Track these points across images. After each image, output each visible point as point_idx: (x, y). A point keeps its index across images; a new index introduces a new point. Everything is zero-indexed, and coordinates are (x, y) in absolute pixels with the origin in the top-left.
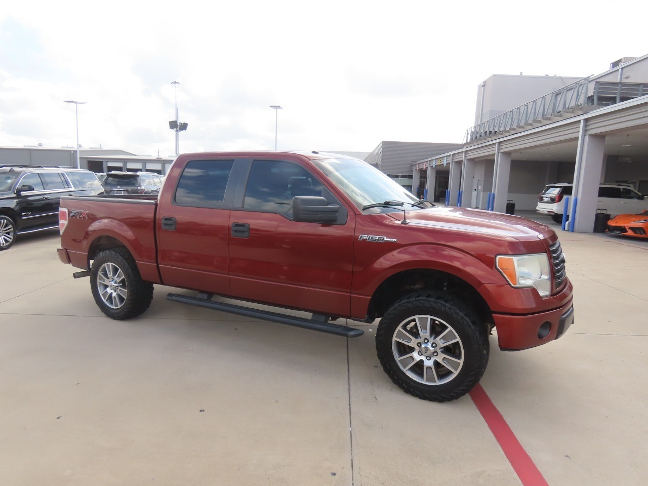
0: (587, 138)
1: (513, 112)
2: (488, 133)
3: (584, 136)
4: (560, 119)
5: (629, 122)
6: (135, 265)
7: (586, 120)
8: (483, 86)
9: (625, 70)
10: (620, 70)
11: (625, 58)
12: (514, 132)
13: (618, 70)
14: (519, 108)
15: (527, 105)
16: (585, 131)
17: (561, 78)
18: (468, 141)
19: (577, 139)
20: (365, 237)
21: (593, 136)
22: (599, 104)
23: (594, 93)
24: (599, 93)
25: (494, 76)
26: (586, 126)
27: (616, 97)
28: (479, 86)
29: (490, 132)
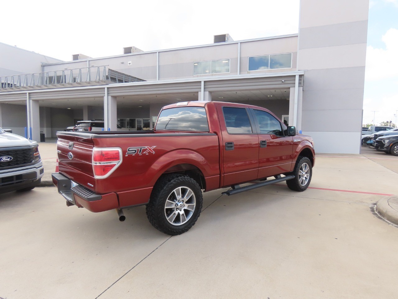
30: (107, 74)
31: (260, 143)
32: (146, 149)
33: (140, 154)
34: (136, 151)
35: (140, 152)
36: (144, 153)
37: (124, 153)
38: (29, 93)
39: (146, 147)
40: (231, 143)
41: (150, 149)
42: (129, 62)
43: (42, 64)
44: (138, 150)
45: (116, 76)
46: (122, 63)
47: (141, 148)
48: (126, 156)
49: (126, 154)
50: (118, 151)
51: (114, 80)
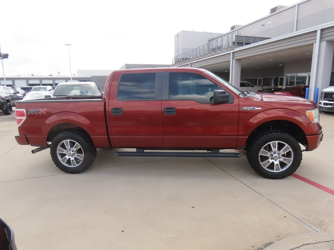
0: (234, 60)
1: (196, 49)
2: (184, 59)
3: (233, 60)
4: (221, 52)
5: (253, 53)
6: (91, 138)
7: (233, 53)
8: (177, 36)
9: (239, 30)
10: (237, 30)
11: (236, 25)
12: (198, 58)
13: (236, 30)
14: (199, 47)
15: (203, 46)
16: (233, 58)
17: (211, 33)
18: (174, 63)
19: (230, 61)
20: (245, 108)
21: (237, 60)
22: (237, 46)
23: (235, 41)
24: (237, 40)
25: (183, 31)
26: (233, 55)
27: (243, 42)
28: (175, 36)
29: (186, 59)
30: (234, 40)
31: (163, 109)
32: (40, 111)
33: (36, 114)
34: (33, 111)
35: (36, 113)
36: (39, 113)
37: (27, 112)
38: (191, 64)
39: (40, 109)
40: (119, 109)
41: (42, 111)
42: (269, 23)
43: (209, 40)
44: (35, 111)
45: (243, 41)
46: (263, 25)
47: (37, 110)
48: (28, 114)
49: (28, 113)
50: (24, 111)
51: (240, 44)
